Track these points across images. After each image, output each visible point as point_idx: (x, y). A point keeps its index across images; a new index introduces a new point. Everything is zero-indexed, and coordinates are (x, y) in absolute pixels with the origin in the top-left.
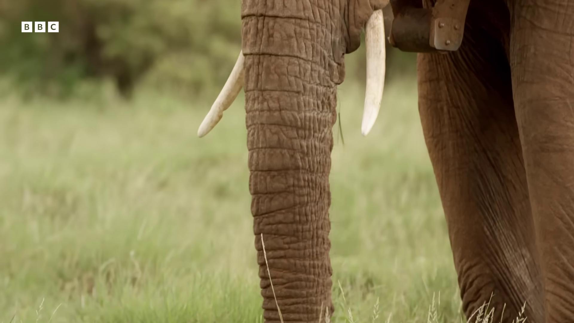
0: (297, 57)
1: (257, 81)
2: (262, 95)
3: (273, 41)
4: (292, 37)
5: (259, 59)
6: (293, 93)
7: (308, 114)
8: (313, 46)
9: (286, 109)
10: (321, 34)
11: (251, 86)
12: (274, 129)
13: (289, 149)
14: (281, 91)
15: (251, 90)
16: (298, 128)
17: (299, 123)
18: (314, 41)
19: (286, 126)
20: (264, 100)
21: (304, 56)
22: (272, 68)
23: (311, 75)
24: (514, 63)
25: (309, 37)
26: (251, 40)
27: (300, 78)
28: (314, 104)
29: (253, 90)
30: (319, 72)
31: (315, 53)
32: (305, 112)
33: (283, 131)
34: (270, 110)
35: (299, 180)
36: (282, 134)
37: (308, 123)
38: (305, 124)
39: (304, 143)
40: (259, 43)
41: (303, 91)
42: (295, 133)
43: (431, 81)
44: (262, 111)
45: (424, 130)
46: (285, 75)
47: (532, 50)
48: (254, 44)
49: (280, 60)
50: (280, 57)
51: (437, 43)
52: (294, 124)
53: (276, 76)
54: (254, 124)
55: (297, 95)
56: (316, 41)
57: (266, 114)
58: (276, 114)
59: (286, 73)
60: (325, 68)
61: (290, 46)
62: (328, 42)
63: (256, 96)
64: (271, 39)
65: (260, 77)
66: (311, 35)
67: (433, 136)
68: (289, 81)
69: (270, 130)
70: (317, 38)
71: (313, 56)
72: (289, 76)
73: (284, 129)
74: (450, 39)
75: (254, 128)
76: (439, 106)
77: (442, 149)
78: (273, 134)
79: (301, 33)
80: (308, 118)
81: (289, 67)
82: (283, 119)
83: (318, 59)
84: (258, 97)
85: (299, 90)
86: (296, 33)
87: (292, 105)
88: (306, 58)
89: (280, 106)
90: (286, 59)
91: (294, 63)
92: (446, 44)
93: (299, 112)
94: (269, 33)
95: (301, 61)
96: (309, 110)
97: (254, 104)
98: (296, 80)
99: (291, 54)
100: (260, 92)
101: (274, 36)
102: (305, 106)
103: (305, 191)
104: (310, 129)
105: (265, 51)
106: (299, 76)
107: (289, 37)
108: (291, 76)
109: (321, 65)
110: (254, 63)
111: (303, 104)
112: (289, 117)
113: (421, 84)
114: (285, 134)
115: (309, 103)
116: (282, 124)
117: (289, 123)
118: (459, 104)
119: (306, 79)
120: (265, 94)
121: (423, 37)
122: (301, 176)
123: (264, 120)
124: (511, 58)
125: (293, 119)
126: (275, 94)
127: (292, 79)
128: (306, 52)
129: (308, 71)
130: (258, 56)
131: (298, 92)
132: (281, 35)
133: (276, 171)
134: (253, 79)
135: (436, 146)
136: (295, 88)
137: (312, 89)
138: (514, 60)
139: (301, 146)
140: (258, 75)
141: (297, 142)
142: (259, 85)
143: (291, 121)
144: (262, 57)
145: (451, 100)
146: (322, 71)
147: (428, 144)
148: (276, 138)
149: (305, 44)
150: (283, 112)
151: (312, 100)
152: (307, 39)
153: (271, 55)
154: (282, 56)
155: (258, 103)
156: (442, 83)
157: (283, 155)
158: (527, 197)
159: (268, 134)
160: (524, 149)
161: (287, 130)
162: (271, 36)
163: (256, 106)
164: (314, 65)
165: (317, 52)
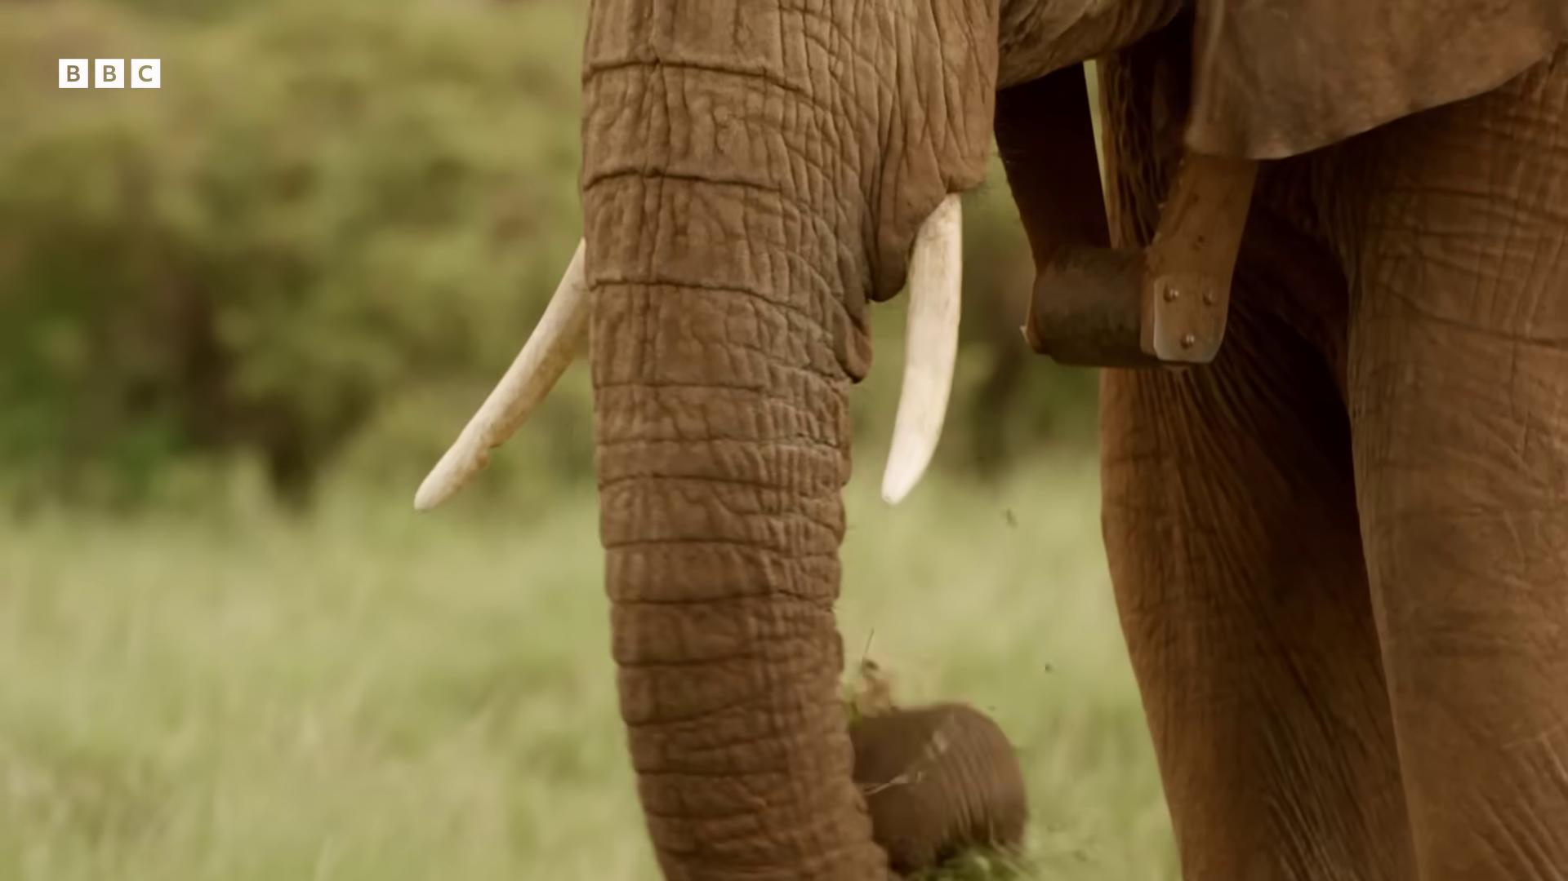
0: (749, 292)
1: (640, 359)
2: (657, 397)
3: (687, 246)
4: (738, 237)
5: (647, 296)
6: (742, 391)
7: (785, 448)
8: (791, 263)
9: (727, 436)
10: (810, 232)
11: (623, 369)
12: (695, 489)
13: (737, 542)
14: (711, 385)
15: (620, 383)
16: (757, 485)
17: (763, 473)
18: (794, 250)
19: (726, 480)
20: (665, 410)
21: (767, 289)
22: (684, 322)
23: (789, 341)
24: (1360, 411)
25: (782, 238)
26: (626, 242)
27: (761, 350)
28: (798, 418)
29: (629, 382)
30: (809, 333)
31: (796, 283)
32: (777, 440)
33: (719, 495)
34: (681, 437)
35: (771, 620)
36: (716, 502)
37: (785, 471)
38: (779, 475)
39: (778, 524)
40: (646, 249)
41: (768, 385)
42: (752, 497)
43: (1137, 457)
44: (657, 440)
45: (1118, 588)
46: (719, 341)
47: (1409, 377)
48: (634, 252)
49: (705, 303)
50: (703, 293)
51: (1160, 342)
52: (748, 475)
53: (696, 347)
54: (632, 477)
55: (753, 395)
56: (798, 250)
57: (671, 449)
58: (700, 449)
59: (724, 337)
60: (823, 325)
61: (731, 261)
62: (828, 255)
63: (637, 397)
64: (681, 239)
65: (649, 347)
66: (788, 232)
67: (1141, 608)
68: (733, 360)
69: (684, 492)
70: (802, 243)
71: (791, 292)
72: (731, 346)
73: (722, 488)
74: (1195, 333)
75: (631, 488)
76: (1159, 526)
77: (1167, 643)
78: (693, 502)
79: (759, 227)
80: (785, 458)
81: (733, 321)
82: (719, 462)
83: (804, 299)
84: (643, 404)
85: (760, 381)
86: (746, 226)
87: (742, 424)
88: (771, 298)
89: (708, 429)
90: (723, 297)
91: (743, 309)
92: (1185, 345)
93: (761, 441)
94: (675, 225)
95: (762, 306)
96: (787, 437)
97: (630, 422)
98: (750, 356)
99: (733, 284)
100: (649, 389)
101: (689, 231)
102: (776, 424)
103: (789, 647)
104: (790, 489)
105: (665, 272)
106: (758, 345)
107: (730, 235)
108: (737, 344)
109: (814, 317)
110: (630, 307)
111: (769, 420)
112: (734, 457)
113: (1111, 464)
114: (724, 503)
115: (786, 416)
116: (714, 476)
117: (735, 474)
118: (1216, 523)
119: (775, 353)
120: (664, 393)
121: (1121, 328)
122: (777, 611)
123: (661, 466)
124: (1352, 396)
125: (746, 463)
126: (697, 394)
127: (741, 352)
128: (774, 279)
129: (781, 332)
130: (641, 289)
131: (757, 389)
132: (709, 230)
133: (706, 601)
134: (630, 351)
135: (1149, 634)
136: (748, 377)
137: (792, 379)
138: (1358, 403)
139: (772, 532)
140: (644, 341)
141: (759, 523)
142: (647, 368)
143: (740, 467)
144: (653, 290)
145: (1194, 510)
146: (817, 332)
147: (1128, 628)
148: (699, 514)
149: (771, 257)
150: (718, 442)
151: (792, 410)
152: (777, 244)
153: (679, 285)
154: (710, 288)
155: (645, 419)
156: (1168, 464)
157: (725, 559)
158: (1396, 776)
159: (678, 503)
160: (1385, 644)
161: (730, 492)
162: (680, 231)
163: (638, 426)
164: (793, 315)
165: (802, 279)
